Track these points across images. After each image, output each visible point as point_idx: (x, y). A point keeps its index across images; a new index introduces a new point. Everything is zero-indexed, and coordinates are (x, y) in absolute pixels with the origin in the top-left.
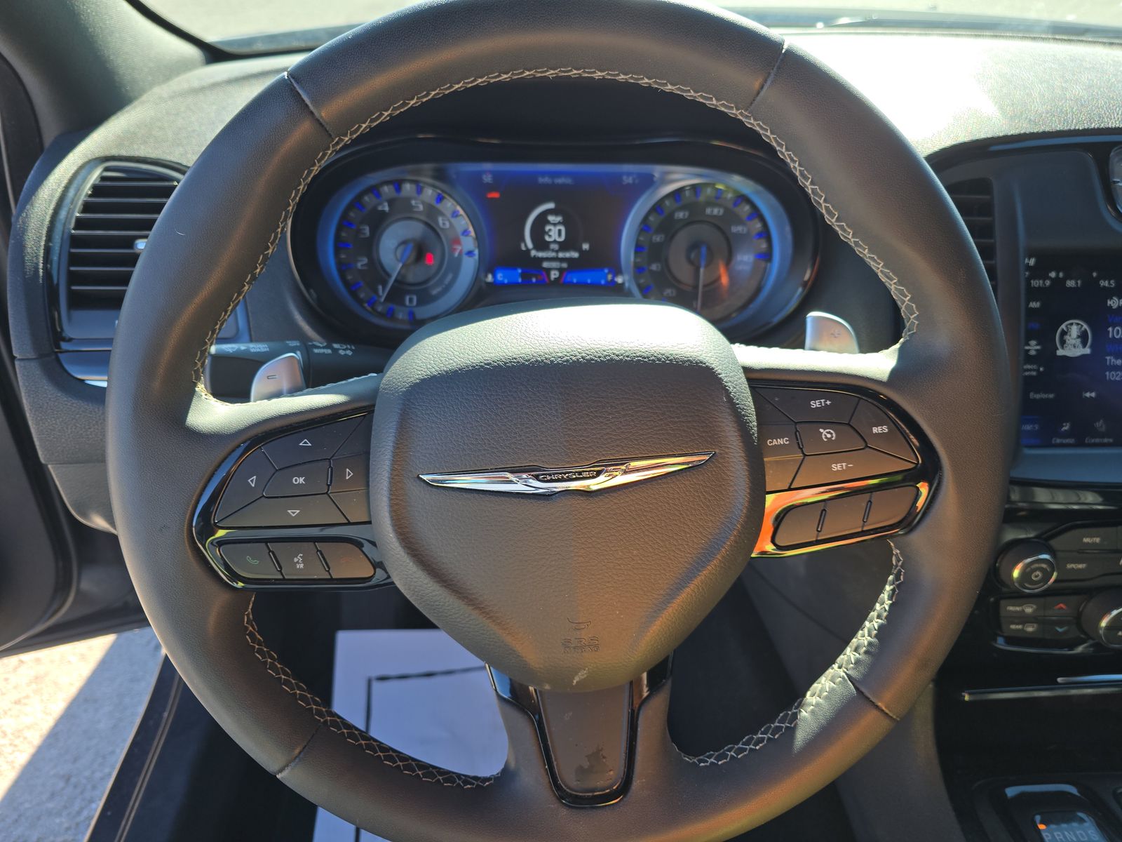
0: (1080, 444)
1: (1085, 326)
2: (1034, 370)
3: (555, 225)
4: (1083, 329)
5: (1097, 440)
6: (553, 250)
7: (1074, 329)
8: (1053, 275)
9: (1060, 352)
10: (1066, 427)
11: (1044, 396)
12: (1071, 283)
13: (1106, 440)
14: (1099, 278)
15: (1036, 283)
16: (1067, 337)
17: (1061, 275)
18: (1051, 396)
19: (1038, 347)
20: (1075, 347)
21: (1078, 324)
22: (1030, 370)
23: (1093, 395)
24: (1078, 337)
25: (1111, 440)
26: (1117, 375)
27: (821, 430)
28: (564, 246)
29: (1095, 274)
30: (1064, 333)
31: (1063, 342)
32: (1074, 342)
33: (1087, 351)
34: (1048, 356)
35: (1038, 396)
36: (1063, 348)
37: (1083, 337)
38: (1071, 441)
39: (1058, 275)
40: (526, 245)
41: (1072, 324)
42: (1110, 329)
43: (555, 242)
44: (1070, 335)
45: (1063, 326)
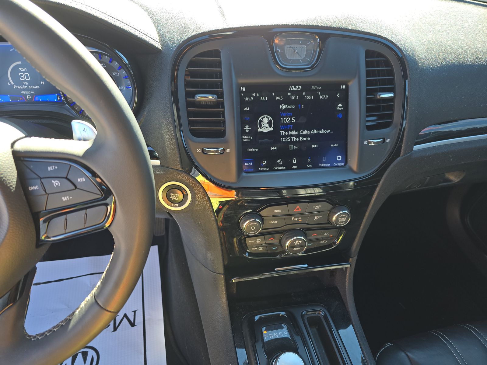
0: (271, 170)
1: (270, 118)
2: (249, 139)
3: (24, 72)
4: (269, 119)
5: (279, 168)
6: (25, 85)
7: (266, 120)
8: (254, 95)
9: (260, 130)
10: (264, 163)
11: (254, 150)
12: (262, 99)
13: (282, 168)
14: (275, 96)
15: (246, 99)
16: (262, 123)
17: (258, 95)
18: (257, 150)
19: (250, 128)
20: (266, 127)
21: (267, 117)
22: (247, 139)
23: (276, 148)
24: (267, 123)
25: (285, 168)
26: (286, 139)
27: (53, 181)
28: (30, 83)
29: (273, 94)
30: (261, 121)
31: (261, 126)
32: (265, 125)
33: (272, 129)
34: (254, 132)
35: (251, 150)
36: (261, 128)
37: (270, 123)
38: (268, 169)
39: (256, 95)
40: (10, 83)
41: (264, 117)
42: (282, 119)
43: (25, 81)
44: (264, 122)
45: (260, 118)
